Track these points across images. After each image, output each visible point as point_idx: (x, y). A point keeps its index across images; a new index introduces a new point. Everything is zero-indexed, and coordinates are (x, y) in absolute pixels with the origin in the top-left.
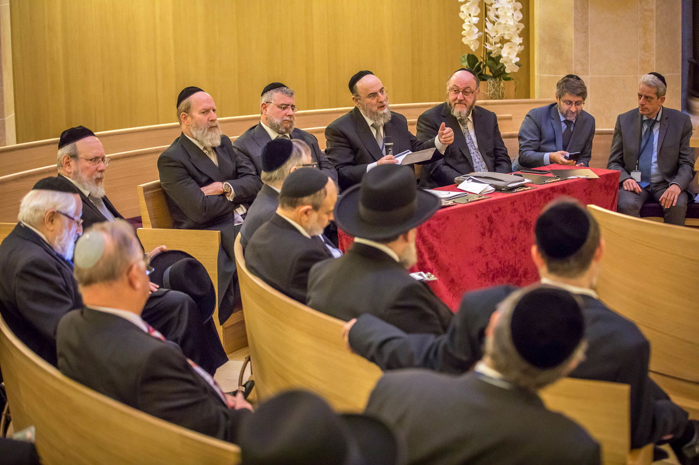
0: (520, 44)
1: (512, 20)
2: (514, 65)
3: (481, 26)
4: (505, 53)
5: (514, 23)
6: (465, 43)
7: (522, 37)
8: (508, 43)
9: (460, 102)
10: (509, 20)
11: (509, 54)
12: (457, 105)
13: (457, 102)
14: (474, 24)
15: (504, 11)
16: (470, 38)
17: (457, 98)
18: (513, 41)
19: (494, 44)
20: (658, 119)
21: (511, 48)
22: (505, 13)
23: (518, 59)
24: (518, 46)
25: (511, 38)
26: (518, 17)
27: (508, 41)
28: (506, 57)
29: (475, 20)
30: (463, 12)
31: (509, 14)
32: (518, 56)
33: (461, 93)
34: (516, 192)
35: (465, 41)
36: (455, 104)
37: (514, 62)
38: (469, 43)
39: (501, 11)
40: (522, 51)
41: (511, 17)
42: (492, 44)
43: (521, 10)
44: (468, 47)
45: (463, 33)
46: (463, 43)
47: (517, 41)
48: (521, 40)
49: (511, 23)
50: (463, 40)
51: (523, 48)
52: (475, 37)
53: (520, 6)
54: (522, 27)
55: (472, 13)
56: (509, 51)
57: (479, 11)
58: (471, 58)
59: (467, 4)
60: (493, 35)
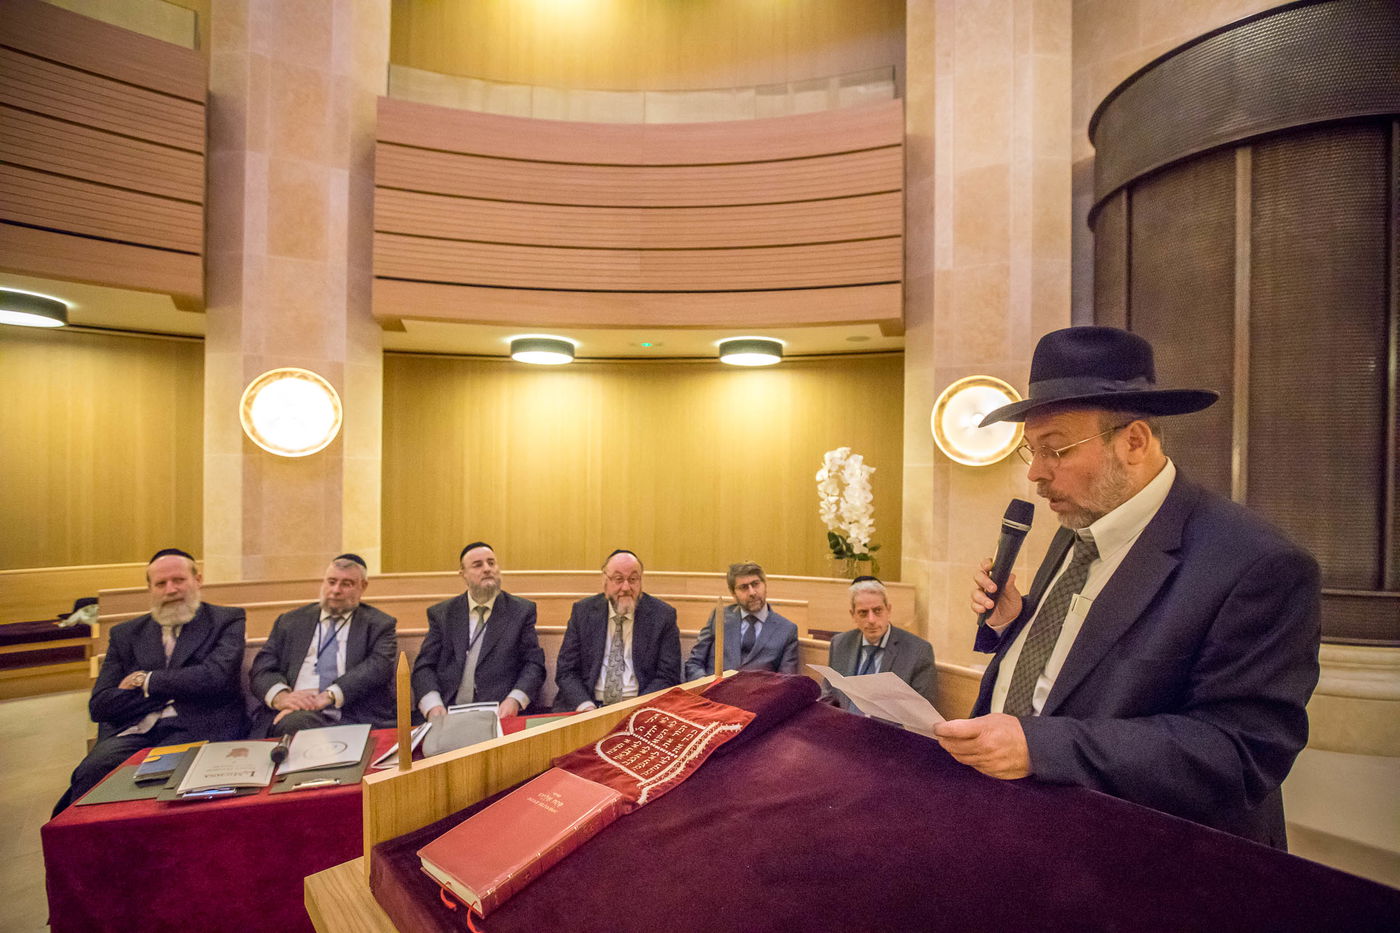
0: (870, 526)
1: (861, 500)
2: (863, 545)
3: (837, 504)
4: (853, 535)
5: (862, 504)
6: (825, 521)
7: (872, 519)
8: (857, 523)
10: (859, 500)
11: (858, 534)
14: (832, 504)
16: (828, 518)
17: (620, 590)
18: (862, 521)
19: (847, 523)
20: (883, 645)
21: (860, 528)
23: (867, 540)
24: (868, 527)
25: (860, 517)
26: (866, 498)
27: (859, 521)
28: (855, 538)
29: (833, 499)
30: (821, 490)
31: (857, 495)
32: (869, 536)
35: (825, 519)
37: (862, 543)
38: (827, 522)
39: (852, 490)
40: (873, 532)
41: (859, 497)
42: (845, 523)
43: (872, 491)
44: (826, 525)
45: (821, 511)
46: (822, 521)
47: (867, 522)
48: (871, 522)
49: (858, 504)
50: (822, 518)
51: (873, 530)
52: (832, 516)
53: (869, 487)
54: (871, 509)
55: (829, 492)
56: (857, 531)
57: (837, 492)
58: (831, 536)
59: (823, 483)
60: (846, 515)
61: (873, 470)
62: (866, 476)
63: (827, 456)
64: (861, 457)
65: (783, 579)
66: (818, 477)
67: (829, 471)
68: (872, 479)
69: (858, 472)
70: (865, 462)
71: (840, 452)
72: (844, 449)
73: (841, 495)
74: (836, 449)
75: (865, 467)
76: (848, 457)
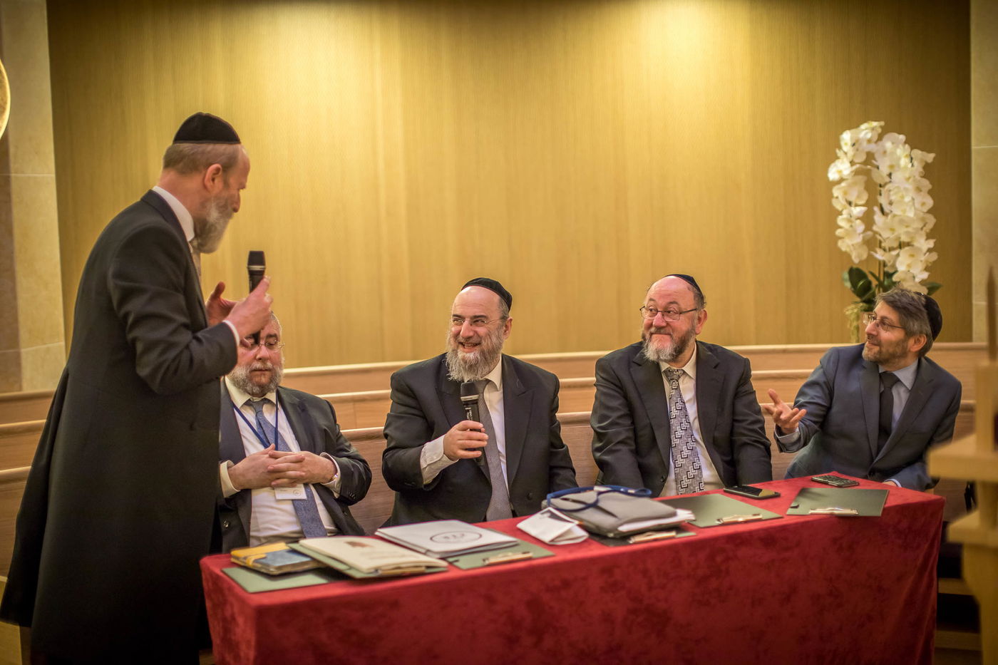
0: (930, 250)
1: (913, 208)
2: (919, 285)
3: (868, 219)
4: (902, 266)
5: (915, 214)
6: (844, 249)
7: (932, 238)
8: (907, 248)
9: (659, 330)
10: (908, 209)
11: (909, 266)
12: (654, 336)
13: (653, 330)
14: (858, 218)
15: (900, 194)
16: (851, 243)
18: (916, 244)
19: (888, 250)
21: (912, 256)
22: (903, 197)
23: (925, 275)
24: (925, 254)
25: (912, 238)
26: (923, 204)
27: (908, 244)
28: (903, 272)
29: (858, 211)
30: (837, 198)
31: (907, 199)
32: (926, 269)
33: (659, 314)
34: (635, 543)
35: (844, 245)
36: (651, 334)
37: (917, 280)
38: (848, 250)
39: (896, 193)
40: (934, 262)
41: (911, 203)
42: (885, 250)
43: (930, 193)
44: (847, 256)
45: (839, 232)
46: (839, 250)
47: (924, 244)
48: (931, 244)
49: (911, 214)
50: (840, 243)
51: (934, 256)
52: (859, 239)
53: (926, 184)
54: (931, 221)
55: (852, 198)
56: (909, 261)
57: (865, 197)
58: (856, 275)
59: (843, 184)
60: (886, 236)
61: (930, 157)
62: (918, 167)
63: (847, 137)
64: (902, 137)
65: (784, 351)
66: (833, 175)
67: (852, 163)
68: (928, 171)
69: (904, 162)
70: (913, 143)
71: (866, 130)
72: (875, 124)
73: (871, 203)
74: (857, 126)
75: (917, 153)
76: (880, 138)
